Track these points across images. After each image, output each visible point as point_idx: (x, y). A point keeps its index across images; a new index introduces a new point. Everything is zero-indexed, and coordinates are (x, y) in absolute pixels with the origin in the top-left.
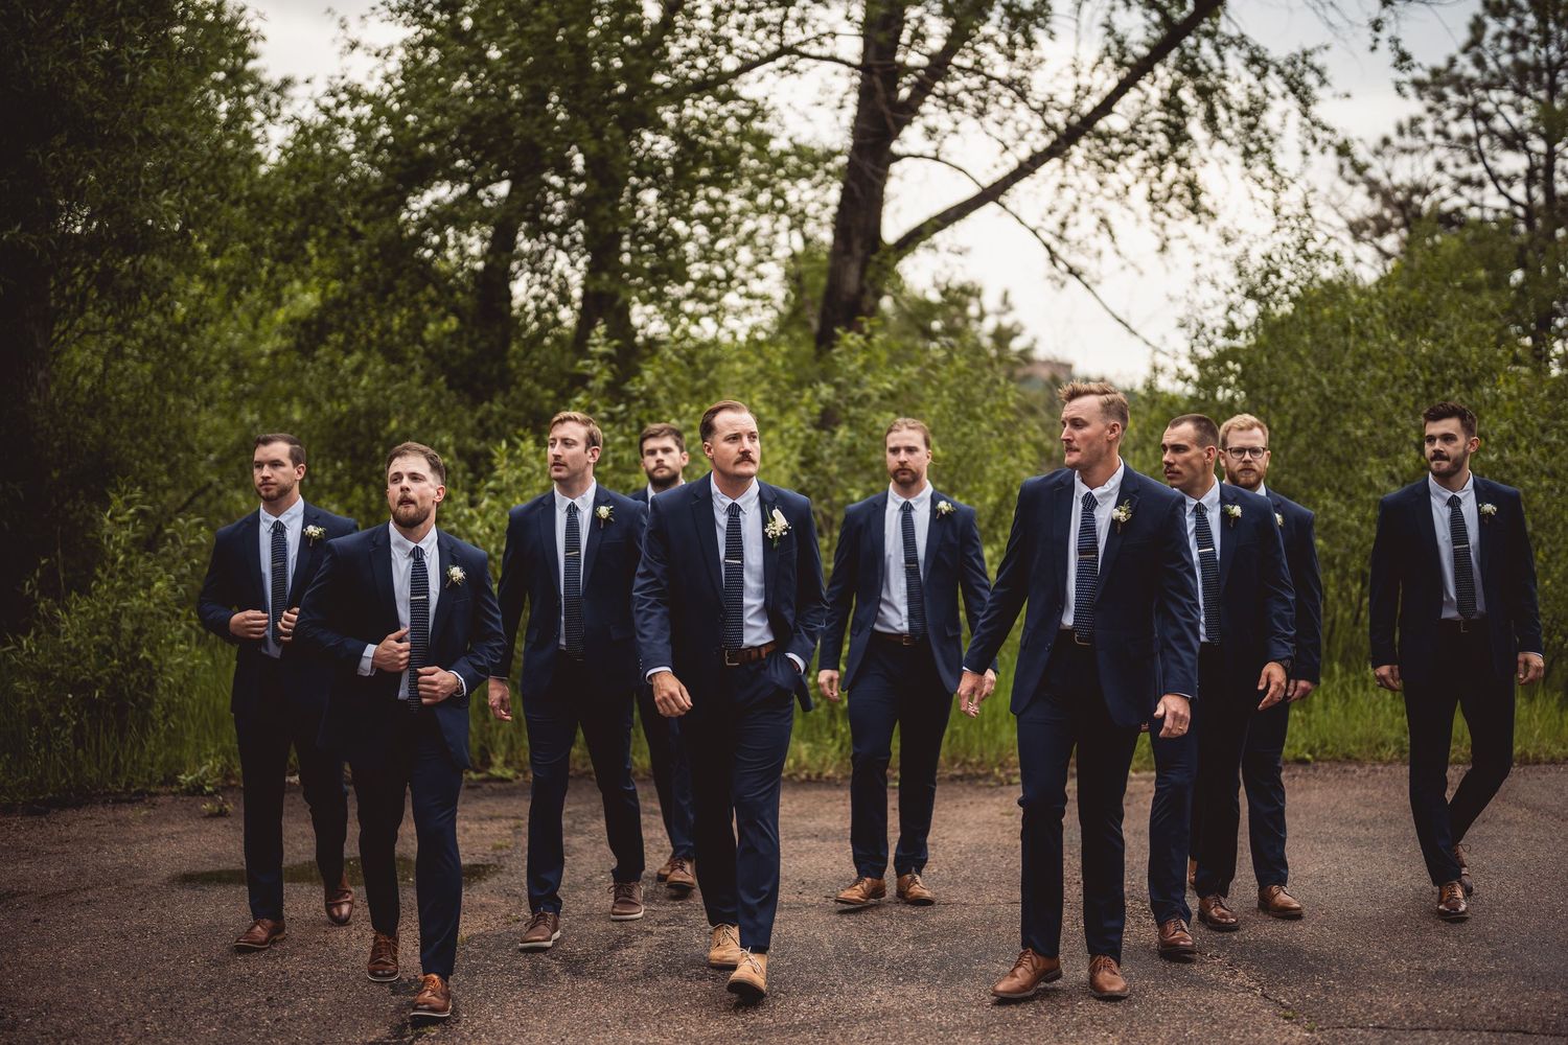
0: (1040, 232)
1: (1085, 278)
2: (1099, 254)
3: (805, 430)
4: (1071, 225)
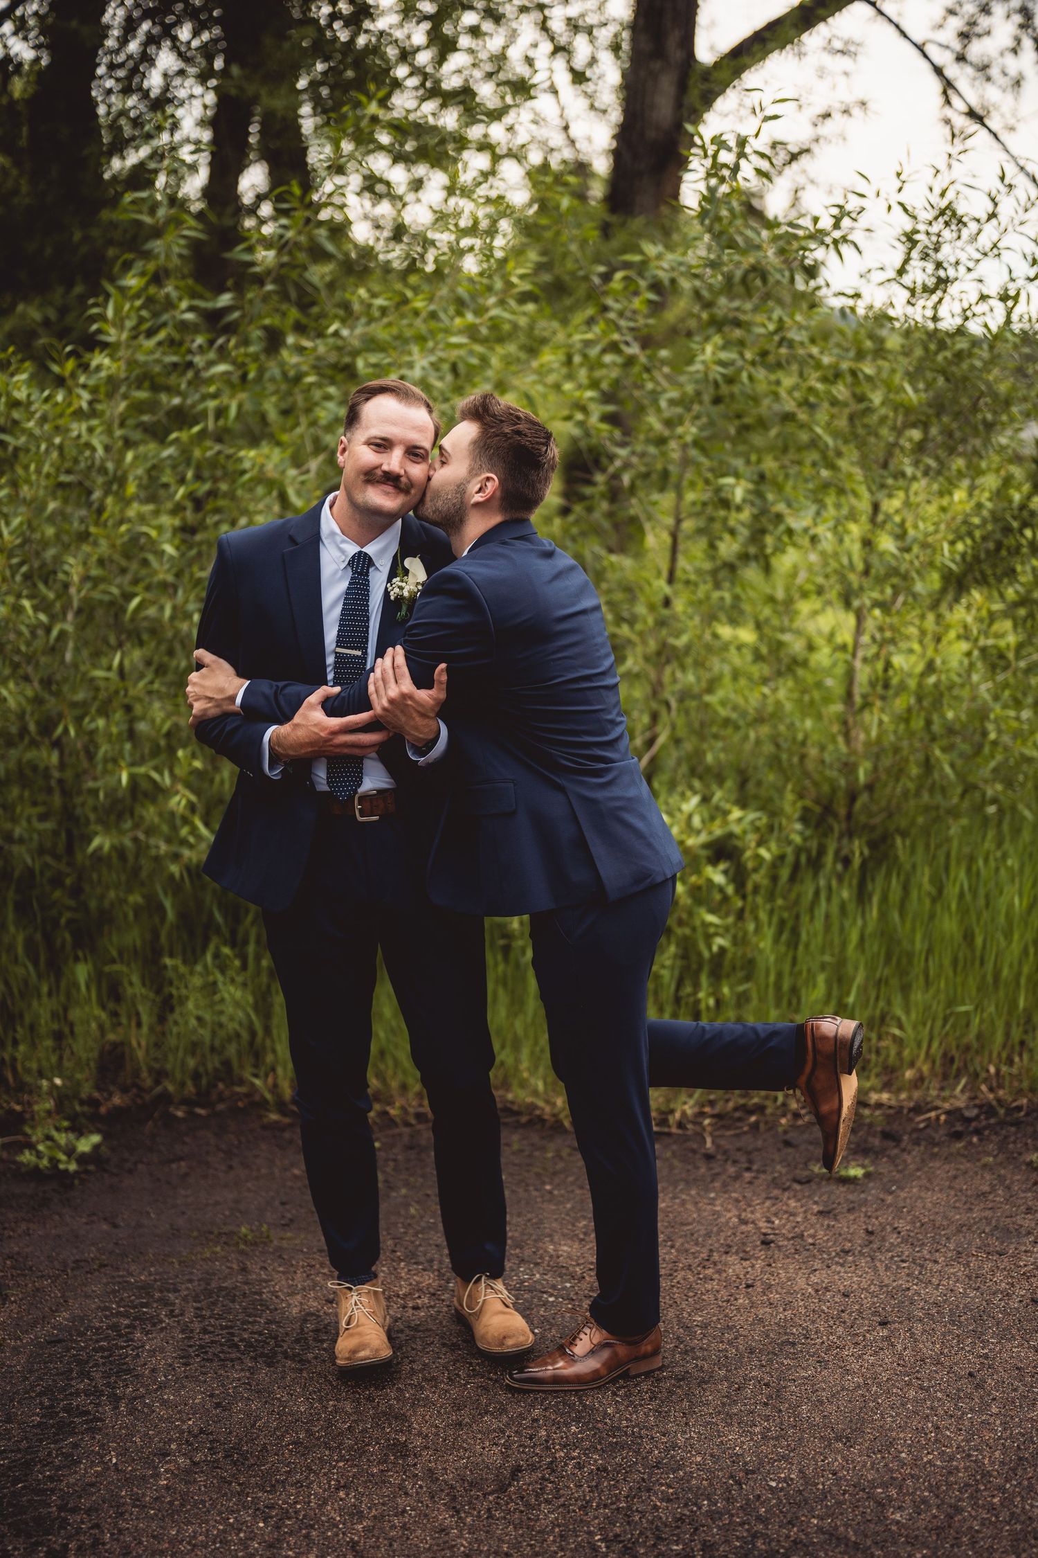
0: (931, 50)
1: (994, 123)
2: (1018, 83)
3: (623, 347)
4: (979, 36)
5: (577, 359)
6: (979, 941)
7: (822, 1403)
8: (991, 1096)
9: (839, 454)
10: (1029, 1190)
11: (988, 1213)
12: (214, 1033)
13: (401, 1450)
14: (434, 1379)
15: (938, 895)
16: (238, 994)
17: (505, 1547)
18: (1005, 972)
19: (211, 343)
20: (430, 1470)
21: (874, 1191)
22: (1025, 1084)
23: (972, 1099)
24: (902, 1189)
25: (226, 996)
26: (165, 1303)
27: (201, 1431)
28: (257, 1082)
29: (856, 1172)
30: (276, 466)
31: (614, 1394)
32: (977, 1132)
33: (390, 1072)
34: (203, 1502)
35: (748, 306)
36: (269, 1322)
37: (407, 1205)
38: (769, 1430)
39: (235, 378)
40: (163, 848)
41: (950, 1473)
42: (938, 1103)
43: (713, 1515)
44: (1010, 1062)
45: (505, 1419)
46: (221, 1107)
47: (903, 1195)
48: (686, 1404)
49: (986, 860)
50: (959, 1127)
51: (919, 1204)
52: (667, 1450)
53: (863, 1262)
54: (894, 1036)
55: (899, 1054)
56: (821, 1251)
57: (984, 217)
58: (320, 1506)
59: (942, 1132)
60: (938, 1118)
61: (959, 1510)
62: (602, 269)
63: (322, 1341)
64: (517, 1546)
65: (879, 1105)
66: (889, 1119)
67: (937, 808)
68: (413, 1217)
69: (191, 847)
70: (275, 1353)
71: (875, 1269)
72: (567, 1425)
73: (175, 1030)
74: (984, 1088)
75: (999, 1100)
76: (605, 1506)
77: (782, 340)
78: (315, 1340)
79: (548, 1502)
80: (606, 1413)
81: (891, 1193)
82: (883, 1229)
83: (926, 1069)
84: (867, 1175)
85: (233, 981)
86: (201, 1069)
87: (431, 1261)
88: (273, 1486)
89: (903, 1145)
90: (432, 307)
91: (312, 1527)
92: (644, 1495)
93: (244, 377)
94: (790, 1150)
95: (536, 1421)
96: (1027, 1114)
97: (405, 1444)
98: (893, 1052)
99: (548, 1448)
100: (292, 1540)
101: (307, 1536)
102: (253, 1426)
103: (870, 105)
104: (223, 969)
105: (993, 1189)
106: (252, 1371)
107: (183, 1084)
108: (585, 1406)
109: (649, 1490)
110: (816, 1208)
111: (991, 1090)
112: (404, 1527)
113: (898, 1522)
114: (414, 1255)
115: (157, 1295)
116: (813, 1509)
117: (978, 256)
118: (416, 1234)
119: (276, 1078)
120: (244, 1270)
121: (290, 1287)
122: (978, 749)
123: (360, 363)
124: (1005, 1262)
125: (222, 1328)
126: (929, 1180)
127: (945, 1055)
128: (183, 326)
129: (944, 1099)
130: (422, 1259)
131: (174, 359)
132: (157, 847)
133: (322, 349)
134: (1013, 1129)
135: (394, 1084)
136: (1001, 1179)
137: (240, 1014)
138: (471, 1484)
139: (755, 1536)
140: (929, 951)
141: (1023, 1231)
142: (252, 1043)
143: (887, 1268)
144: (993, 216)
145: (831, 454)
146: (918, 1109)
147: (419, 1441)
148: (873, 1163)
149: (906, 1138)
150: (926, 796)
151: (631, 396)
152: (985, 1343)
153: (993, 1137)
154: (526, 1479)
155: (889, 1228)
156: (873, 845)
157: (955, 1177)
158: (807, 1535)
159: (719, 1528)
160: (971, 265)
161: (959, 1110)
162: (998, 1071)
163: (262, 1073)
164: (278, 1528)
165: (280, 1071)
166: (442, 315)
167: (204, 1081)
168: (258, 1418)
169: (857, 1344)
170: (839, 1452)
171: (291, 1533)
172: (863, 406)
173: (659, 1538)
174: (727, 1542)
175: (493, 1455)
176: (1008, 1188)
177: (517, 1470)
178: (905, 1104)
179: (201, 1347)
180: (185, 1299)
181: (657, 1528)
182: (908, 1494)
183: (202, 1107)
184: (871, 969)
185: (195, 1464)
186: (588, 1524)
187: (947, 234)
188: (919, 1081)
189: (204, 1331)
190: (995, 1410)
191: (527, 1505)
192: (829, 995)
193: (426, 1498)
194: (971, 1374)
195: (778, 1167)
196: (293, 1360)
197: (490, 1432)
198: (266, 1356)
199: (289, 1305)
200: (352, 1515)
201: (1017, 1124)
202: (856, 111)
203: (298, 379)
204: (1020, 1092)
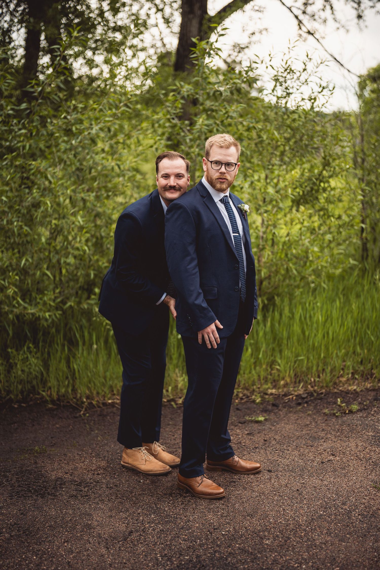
0: (293, 9)
1: (317, 36)
2: (325, 21)
3: (171, 120)
4: (311, 4)
5: (156, 125)
6: (307, 333)
7: (243, 503)
8: (312, 389)
9: (252, 157)
10: (324, 423)
11: (308, 432)
12: (28, 375)
13: (89, 527)
14: (103, 500)
15: (292, 318)
16: (36, 361)
17: (124, 561)
18: (316, 344)
19: (19, 122)
20: (99, 534)
21: (268, 425)
22: (325, 385)
23: (305, 390)
24: (278, 424)
25: (32, 362)
26: (5, 476)
27: (15, 524)
28: (44, 393)
29: (261, 418)
30: (44, 167)
31: (168, 503)
32: (307, 402)
33: (93, 389)
34: (13, 550)
35: (217, 104)
36: (43, 482)
37: (97, 437)
38: (224, 513)
39: (29, 135)
40: (7, 308)
41: (287, 526)
42: (293, 393)
43: (200, 545)
44: (319, 377)
45: (128, 514)
46: (31, 403)
47: (278, 426)
48: (194, 505)
49: (310, 304)
50: (300, 401)
51: (284, 429)
52: (186, 523)
53: (262, 451)
54: (277, 369)
55: (279, 375)
56: (247, 448)
57: (302, 70)
58: (57, 549)
59: (294, 403)
60: (293, 398)
61: (289, 538)
62: (164, 92)
63: (63, 488)
64: (129, 560)
65: (272, 394)
66: (275, 399)
67: (291, 285)
68: (99, 441)
69: (16, 308)
70: (45, 493)
71: (266, 454)
72: (150, 515)
73: (13, 375)
74: (309, 386)
75: (315, 391)
76: (162, 544)
77: (228, 116)
78: (60, 488)
79: (141, 543)
80: (165, 510)
81: (274, 426)
82: (270, 439)
83: (288, 380)
84: (266, 420)
85: (33, 356)
86: (24, 390)
87: (105, 457)
88: (40, 543)
89: (280, 408)
90: (101, 107)
91: (54, 557)
92: (177, 539)
93: (31, 134)
94: (238, 412)
95: (139, 514)
96: (325, 395)
97: (90, 524)
98: (276, 375)
99: (143, 524)
100: (46, 563)
101: (52, 561)
102: (35, 521)
103: (268, 30)
104: (30, 352)
105: (311, 423)
106: (36, 500)
107: (17, 395)
108: (157, 508)
109: (178, 537)
110: (246, 432)
111: (312, 387)
112: (88, 555)
113: (267, 544)
114: (99, 455)
115: (3, 474)
116: (237, 541)
117: (300, 84)
118: (100, 447)
119: (51, 392)
120: (36, 463)
121: (52, 468)
122: (305, 263)
123: (74, 129)
124: (313, 449)
125: (26, 485)
126: (288, 421)
127: (295, 375)
128: (9, 116)
129: (295, 391)
130: (101, 456)
131: (6, 128)
132: (4, 308)
133: (60, 123)
134: (319, 401)
135: (95, 393)
136: (314, 419)
137: (37, 368)
138: (114, 538)
139: (215, 552)
140: (289, 338)
141: (320, 438)
142: (42, 380)
143: (271, 453)
144: (305, 70)
145: (249, 157)
146: (285, 395)
147: (96, 523)
148: (268, 415)
149: (281, 405)
150: (287, 281)
151: (176, 138)
152: (304, 479)
153: (312, 404)
154: (134, 536)
155: (272, 439)
156: (269, 299)
157: (298, 419)
158: (234, 551)
159: (203, 550)
160: (298, 88)
161: (300, 395)
162: (315, 380)
163: (46, 389)
164: (41, 558)
165: (52, 389)
166: (104, 110)
167: (25, 394)
168: (37, 518)
169: (258, 481)
170: (248, 520)
171: (46, 560)
172: (260, 139)
173: (181, 555)
174: (205, 554)
175: (123, 527)
176: (316, 422)
177: (131, 532)
178: (281, 393)
179: (17, 492)
180: (13, 475)
181: (180, 551)
182: (272, 534)
183: (24, 403)
184: (268, 345)
185: (11, 536)
186: (155, 551)
187: (288, 77)
188: (286, 385)
189: (19, 486)
190: (305, 502)
191: (135, 545)
192: (252, 355)
193: (97, 544)
194: (298, 490)
195: (234, 418)
196: (51, 495)
197: (122, 519)
198: (42, 494)
199: (51, 475)
200: (69, 552)
201: (321, 399)
202: (264, 32)
203: (52, 134)
204: (322, 387)
